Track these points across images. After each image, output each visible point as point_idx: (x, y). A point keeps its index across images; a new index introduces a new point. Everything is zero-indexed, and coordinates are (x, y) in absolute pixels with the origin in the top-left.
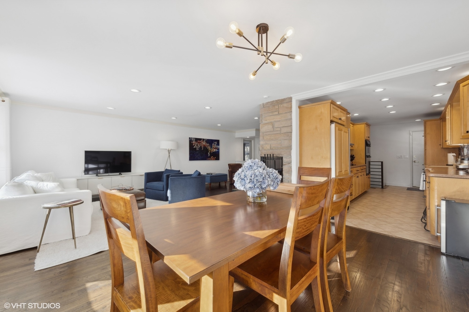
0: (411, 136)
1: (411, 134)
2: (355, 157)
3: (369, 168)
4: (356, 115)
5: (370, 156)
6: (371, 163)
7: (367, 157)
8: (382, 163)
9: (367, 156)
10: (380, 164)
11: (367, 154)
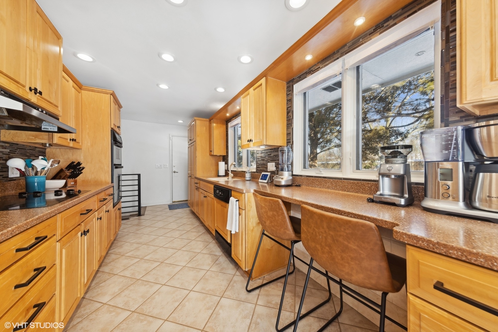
0: (171, 141)
1: (171, 139)
2: (83, 168)
3: (119, 191)
4: (84, 57)
5: (121, 165)
6: (123, 178)
7: (116, 168)
8: (139, 175)
9: (115, 165)
10: (136, 177)
11: (116, 162)
